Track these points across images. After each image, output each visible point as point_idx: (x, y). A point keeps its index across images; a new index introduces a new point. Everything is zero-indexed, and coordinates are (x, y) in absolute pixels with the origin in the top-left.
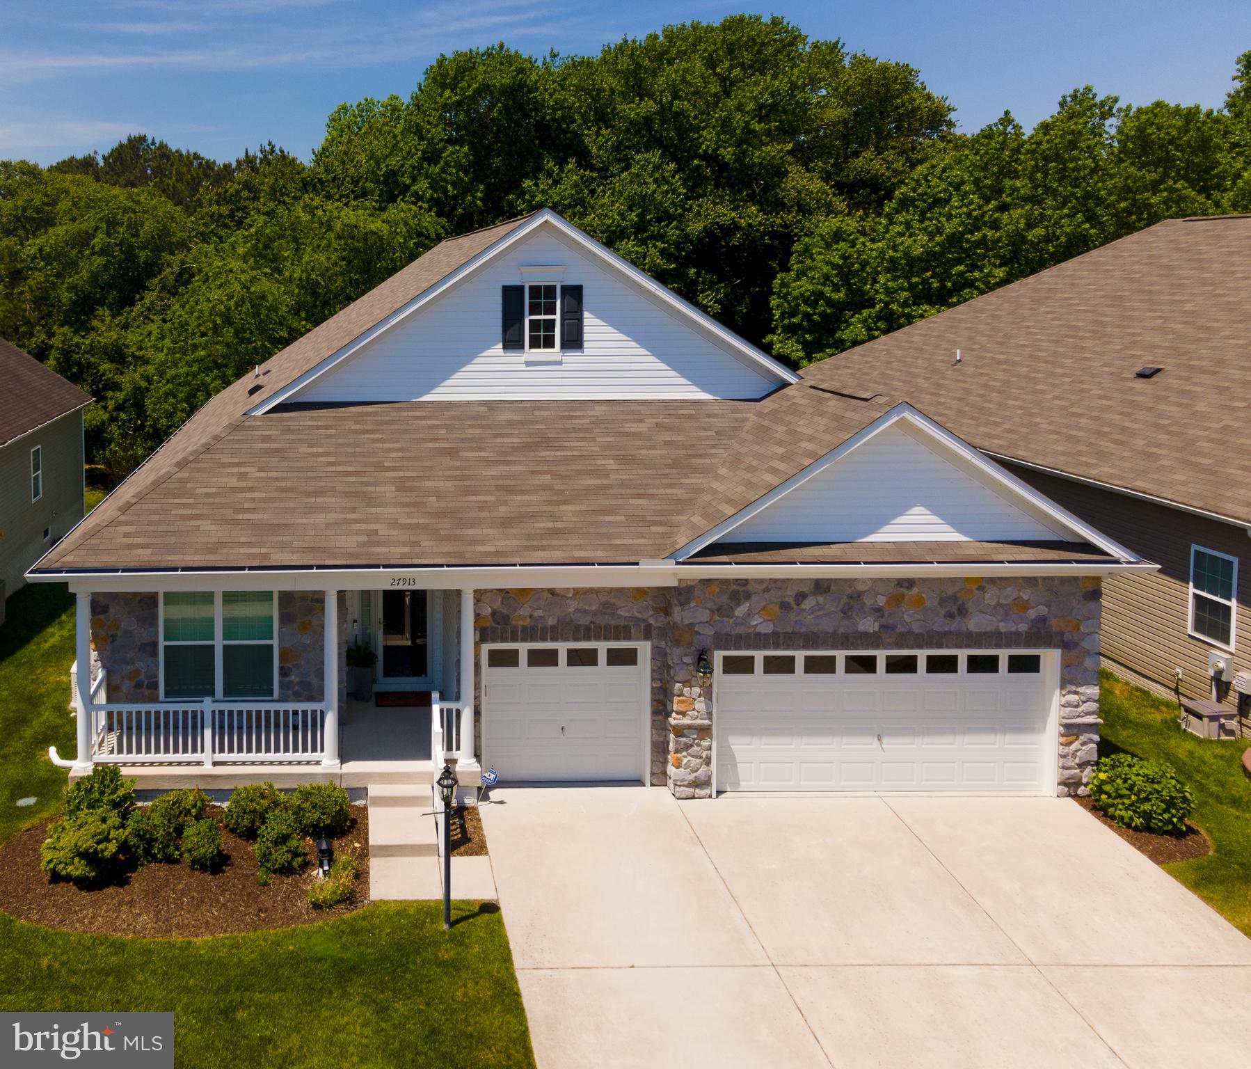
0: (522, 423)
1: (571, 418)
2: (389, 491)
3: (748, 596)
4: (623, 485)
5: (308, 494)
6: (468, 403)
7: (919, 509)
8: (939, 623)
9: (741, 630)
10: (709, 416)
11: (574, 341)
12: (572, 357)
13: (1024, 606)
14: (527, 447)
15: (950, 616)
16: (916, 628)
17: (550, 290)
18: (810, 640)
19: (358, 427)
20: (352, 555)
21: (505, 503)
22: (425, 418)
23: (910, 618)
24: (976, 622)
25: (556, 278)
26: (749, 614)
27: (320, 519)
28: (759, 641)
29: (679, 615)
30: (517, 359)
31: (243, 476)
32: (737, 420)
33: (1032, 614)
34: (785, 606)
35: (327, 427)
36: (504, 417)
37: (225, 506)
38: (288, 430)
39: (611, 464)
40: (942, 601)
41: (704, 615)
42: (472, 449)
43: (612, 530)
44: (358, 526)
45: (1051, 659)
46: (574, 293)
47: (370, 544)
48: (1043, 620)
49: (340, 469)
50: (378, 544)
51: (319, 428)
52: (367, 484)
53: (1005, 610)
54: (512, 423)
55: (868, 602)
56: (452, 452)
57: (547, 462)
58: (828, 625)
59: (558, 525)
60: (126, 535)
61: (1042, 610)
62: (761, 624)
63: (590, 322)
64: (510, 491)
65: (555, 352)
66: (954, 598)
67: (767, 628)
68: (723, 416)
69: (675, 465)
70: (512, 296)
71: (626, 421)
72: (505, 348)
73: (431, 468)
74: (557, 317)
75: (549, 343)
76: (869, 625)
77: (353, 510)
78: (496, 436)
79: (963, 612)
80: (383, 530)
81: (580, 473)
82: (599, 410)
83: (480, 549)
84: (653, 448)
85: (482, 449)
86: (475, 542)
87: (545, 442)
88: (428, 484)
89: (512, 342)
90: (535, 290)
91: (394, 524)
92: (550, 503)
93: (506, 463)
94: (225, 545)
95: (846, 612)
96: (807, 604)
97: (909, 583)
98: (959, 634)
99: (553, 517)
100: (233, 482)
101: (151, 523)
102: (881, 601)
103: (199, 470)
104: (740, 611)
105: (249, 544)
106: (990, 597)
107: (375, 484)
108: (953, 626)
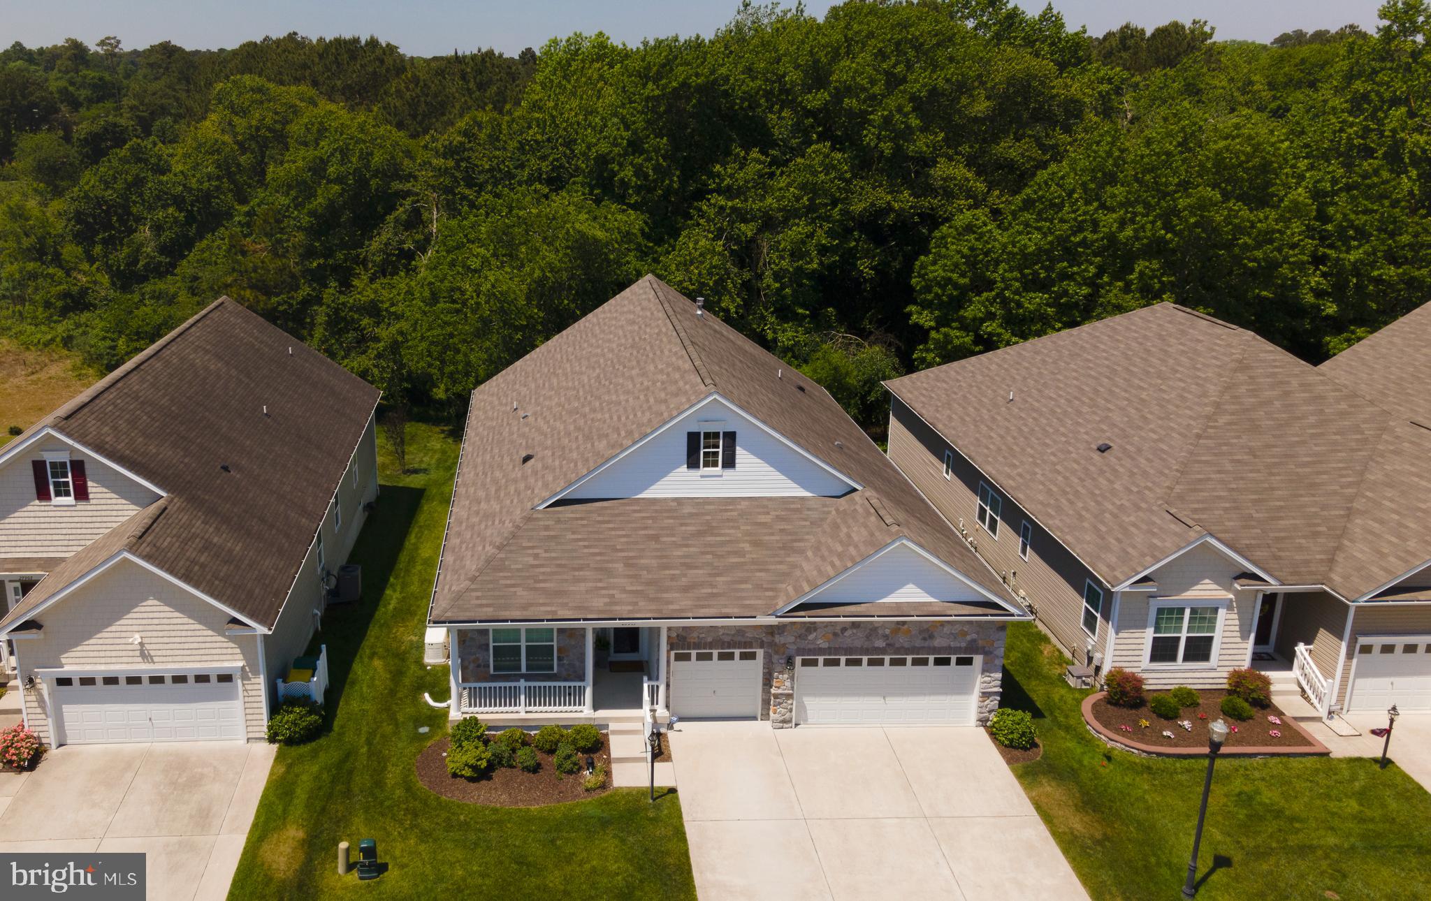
0: (696, 514)
1: (726, 510)
2: (619, 566)
3: (815, 630)
4: (753, 562)
5: (575, 569)
6: (665, 499)
7: (911, 586)
8: (918, 643)
9: (812, 647)
10: (809, 509)
11: (730, 463)
12: (729, 473)
13: (965, 634)
14: (700, 534)
15: (925, 639)
16: (906, 645)
17: (716, 435)
18: (848, 651)
19: (599, 519)
20: (600, 612)
21: (685, 575)
22: (639, 511)
23: (902, 640)
24: (937, 642)
25: (720, 428)
26: (816, 638)
27: (582, 587)
28: (821, 651)
29: (778, 639)
30: (695, 474)
31: (536, 556)
32: (824, 512)
33: (969, 638)
34: (835, 634)
35: (582, 519)
36: (687, 510)
37: (528, 577)
38: (559, 521)
39: (747, 547)
40: (921, 632)
41: (792, 639)
42: (668, 536)
43: (744, 594)
44: (603, 592)
45: (978, 660)
46: (731, 437)
47: (611, 604)
48: (974, 641)
49: (592, 550)
50: (616, 604)
51: (577, 519)
52: (608, 562)
53: (954, 636)
54: (691, 515)
55: (880, 632)
56: (655, 538)
57: (711, 545)
58: (858, 644)
59: (715, 591)
60: (478, 598)
61: (974, 636)
62: (822, 644)
63: (740, 452)
64: (689, 566)
65: (718, 469)
66: (928, 630)
67: (825, 645)
68: (816, 509)
69: (784, 548)
70: (693, 438)
71: (759, 513)
72: (688, 467)
73: (643, 550)
74: (720, 450)
75: (715, 464)
76: (880, 643)
77: (600, 580)
78: (682, 525)
79: (931, 637)
80: (618, 595)
81: (729, 553)
82: (744, 504)
83: (671, 607)
84: (772, 534)
85: (673, 535)
86: (669, 602)
87: (709, 530)
88: (642, 561)
89: (693, 463)
90: (707, 435)
91: (624, 591)
92: (710, 575)
93: (687, 546)
94: (531, 605)
95: (868, 637)
96: (847, 634)
97: (904, 623)
98: (929, 648)
99: (712, 586)
100: (531, 561)
101: (489, 590)
102: (887, 631)
103: (511, 552)
104: (811, 637)
105: (544, 605)
106: (946, 630)
107: (612, 561)
108: (926, 644)
